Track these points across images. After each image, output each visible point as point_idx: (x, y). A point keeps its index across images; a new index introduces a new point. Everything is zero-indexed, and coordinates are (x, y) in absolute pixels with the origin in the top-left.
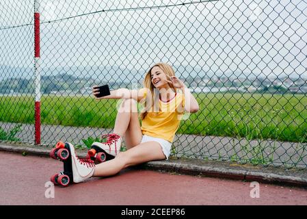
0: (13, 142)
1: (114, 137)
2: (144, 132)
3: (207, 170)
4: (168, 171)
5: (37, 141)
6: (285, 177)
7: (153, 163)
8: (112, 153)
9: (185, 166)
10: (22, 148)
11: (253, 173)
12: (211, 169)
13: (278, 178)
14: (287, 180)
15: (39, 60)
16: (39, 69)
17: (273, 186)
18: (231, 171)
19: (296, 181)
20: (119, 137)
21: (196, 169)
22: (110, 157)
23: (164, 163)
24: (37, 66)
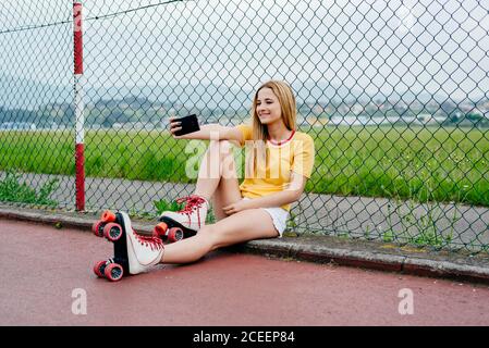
0: (44, 207)
1: (195, 201)
2: (244, 194)
3: (341, 254)
4: (280, 256)
5: (80, 205)
6: (466, 268)
7: (258, 242)
8: (193, 227)
9: (307, 247)
10: (54, 217)
11: (414, 261)
12: (349, 254)
13: (455, 270)
14: (470, 272)
15: (82, 79)
16: (82, 93)
17: (446, 282)
18: (380, 257)
19: (484, 274)
20: (203, 201)
21: (324, 252)
22: (189, 233)
23: (274, 243)
24: (78, 87)
